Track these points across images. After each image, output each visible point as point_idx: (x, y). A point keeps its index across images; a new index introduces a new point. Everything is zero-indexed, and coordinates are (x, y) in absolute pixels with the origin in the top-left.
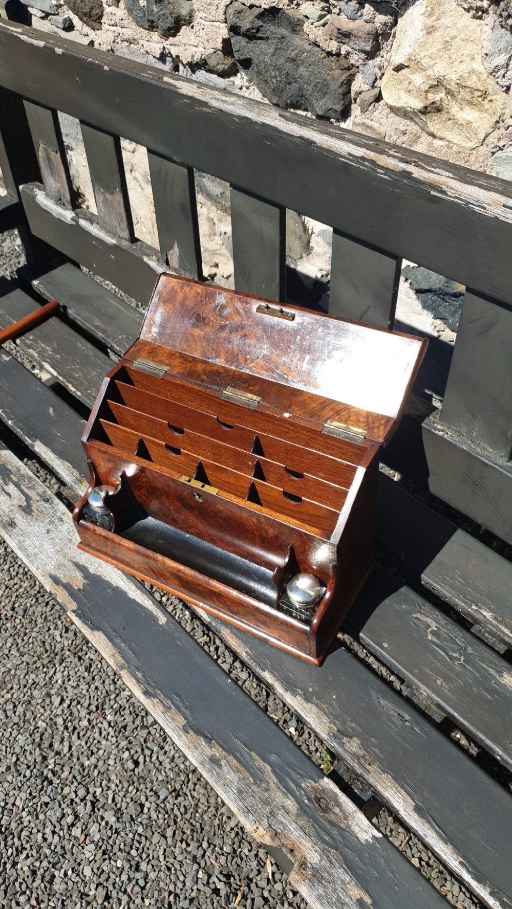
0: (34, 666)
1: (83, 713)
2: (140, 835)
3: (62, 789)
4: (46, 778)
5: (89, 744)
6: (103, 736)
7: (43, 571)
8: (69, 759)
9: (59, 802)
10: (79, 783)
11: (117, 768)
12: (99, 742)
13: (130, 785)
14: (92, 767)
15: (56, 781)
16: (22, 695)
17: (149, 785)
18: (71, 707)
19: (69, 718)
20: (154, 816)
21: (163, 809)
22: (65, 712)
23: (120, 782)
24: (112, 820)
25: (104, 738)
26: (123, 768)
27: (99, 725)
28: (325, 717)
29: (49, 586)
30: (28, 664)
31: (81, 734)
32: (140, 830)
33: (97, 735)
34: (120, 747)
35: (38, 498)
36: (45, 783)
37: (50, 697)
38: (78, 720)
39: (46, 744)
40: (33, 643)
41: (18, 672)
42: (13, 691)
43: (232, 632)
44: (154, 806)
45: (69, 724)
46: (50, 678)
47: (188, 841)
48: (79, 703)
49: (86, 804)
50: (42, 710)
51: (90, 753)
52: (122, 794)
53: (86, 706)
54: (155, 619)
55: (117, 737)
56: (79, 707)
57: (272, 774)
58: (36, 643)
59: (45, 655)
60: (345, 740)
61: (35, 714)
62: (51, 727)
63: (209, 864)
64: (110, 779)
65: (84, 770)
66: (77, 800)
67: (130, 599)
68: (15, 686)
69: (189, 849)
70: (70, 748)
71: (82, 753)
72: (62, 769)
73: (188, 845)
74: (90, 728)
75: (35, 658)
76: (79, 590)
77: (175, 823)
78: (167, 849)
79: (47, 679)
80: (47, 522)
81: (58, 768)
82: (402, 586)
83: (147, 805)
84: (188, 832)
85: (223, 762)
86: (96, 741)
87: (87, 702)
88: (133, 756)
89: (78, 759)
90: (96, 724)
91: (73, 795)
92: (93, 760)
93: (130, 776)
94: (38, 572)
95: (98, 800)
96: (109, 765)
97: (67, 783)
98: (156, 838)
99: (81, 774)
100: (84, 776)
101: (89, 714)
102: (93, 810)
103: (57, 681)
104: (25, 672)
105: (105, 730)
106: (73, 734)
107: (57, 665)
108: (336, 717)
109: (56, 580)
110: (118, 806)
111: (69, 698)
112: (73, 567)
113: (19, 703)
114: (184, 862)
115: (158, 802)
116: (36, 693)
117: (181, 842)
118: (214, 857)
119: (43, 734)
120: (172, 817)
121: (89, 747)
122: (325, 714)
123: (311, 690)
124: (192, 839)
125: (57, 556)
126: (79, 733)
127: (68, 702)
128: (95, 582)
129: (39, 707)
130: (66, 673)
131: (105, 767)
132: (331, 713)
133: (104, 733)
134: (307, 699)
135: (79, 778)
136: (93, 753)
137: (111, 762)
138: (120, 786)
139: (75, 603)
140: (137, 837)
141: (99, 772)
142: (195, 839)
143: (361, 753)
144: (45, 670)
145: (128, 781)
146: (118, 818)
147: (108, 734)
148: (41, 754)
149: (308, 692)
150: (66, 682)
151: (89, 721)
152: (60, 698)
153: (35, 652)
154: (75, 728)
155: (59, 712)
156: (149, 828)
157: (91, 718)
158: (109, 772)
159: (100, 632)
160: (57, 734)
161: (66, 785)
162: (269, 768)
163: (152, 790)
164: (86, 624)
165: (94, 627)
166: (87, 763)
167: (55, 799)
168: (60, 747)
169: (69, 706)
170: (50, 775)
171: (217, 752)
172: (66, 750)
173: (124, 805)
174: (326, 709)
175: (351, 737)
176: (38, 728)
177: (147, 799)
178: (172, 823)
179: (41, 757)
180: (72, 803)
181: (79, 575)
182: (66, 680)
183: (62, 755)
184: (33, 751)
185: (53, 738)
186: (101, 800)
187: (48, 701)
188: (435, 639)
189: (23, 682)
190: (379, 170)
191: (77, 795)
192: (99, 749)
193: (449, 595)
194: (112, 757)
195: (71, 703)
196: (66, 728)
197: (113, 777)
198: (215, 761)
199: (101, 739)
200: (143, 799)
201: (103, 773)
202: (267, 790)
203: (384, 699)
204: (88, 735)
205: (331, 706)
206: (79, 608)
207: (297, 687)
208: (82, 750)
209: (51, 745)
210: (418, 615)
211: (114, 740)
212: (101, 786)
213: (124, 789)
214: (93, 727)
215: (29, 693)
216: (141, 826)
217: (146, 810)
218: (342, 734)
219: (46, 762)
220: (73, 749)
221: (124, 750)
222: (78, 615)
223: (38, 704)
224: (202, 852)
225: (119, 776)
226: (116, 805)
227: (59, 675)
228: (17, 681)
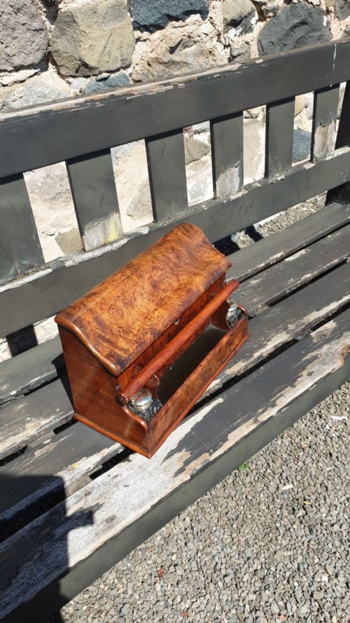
20: (264, 560)
21: (258, 554)
23: (241, 589)
24: (269, 593)
25: (205, 607)
26: (230, 587)
27: (194, 613)
29: (185, 477)
32: (274, 569)
33: (203, 615)
34: (214, 590)
43: (229, 368)
44: (256, 561)
52: (250, 587)
54: (219, 405)
57: (312, 353)
60: (289, 329)
64: (238, 599)
67: (202, 420)
76: (191, 454)
80: (114, 489)
85: (310, 371)
90: (193, 616)
94: (170, 487)
95: (255, 607)
96: (229, 600)
98: (277, 558)
102: (262, 610)
109: (181, 471)
112: (170, 460)
114: (290, 539)
115: (254, 558)
117: (278, 540)
120: (263, 548)
122: (276, 335)
123: (263, 339)
125: (156, 474)
128: (182, 445)
131: (229, 603)
132: (276, 332)
134: (268, 341)
137: (225, 598)
138: (244, 589)
139: (204, 454)
140: (279, 572)
141: (234, 609)
143: (295, 325)
145: (241, 582)
146: (267, 590)
149: (265, 340)
156: (271, 564)
158: (234, 600)
159: (229, 435)
163: (246, 564)
164: (222, 445)
165: (225, 439)
171: (305, 373)
173: (257, 585)
174: (274, 334)
175: (288, 327)
177: (252, 567)
181: (177, 455)
194: (221, 597)
197: (237, 596)
198: (310, 373)
199: (206, 610)
200: (252, 570)
201: (234, 605)
202: (321, 355)
205: (271, 333)
206: (208, 451)
212: (244, 607)
218: (286, 330)
222: (215, 451)
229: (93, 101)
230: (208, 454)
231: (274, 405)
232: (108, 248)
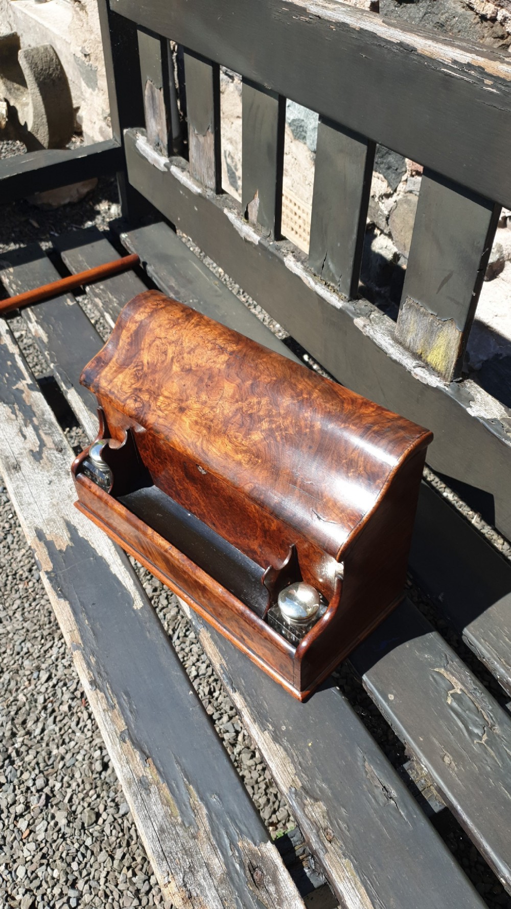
0: (33, 635)
1: (67, 696)
2: (87, 848)
3: (22, 773)
4: (9, 757)
5: (62, 732)
6: (79, 726)
7: (30, 523)
8: (38, 742)
9: (14, 786)
10: (40, 772)
11: (84, 766)
12: (73, 732)
13: (91, 789)
14: (59, 758)
15: (18, 763)
16: (13, 662)
17: (112, 794)
18: (57, 688)
19: (51, 699)
20: (107, 831)
21: (120, 825)
22: (49, 691)
23: (83, 782)
24: (62, 822)
25: (80, 729)
26: (90, 768)
27: (79, 714)
28: (292, 766)
29: (31, 539)
30: (28, 631)
31: (58, 719)
32: (88, 842)
33: (73, 724)
34: (94, 743)
35: (52, 446)
36: (7, 762)
37: (39, 671)
38: (60, 702)
39: (19, 720)
40: (39, 610)
41: (16, 637)
42: (5, 655)
43: (211, 637)
44: (111, 819)
45: (50, 705)
46: (45, 652)
47: (136, 870)
48: (65, 684)
49: (40, 797)
50: (27, 683)
51: (61, 741)
52: (81, 795)
53: (72, 690)
54: (131, 602)
55: (93, 732)
56: (64, 689)
57: (206, 819)
58: (42, 611)
59: (48, 626)
60: (308, 801)
61: (19, 685)
62: (30, 703)
63: (151, 903)
64: (73, 775)
65: (49, 758)
66: (33, 789)
67: (110, 573)
68: (8, 651)
69: (134, 880)
70: (43, 730)
71: (53, 740)
72: (27, 751)
73: (134, 874)
74: (69, 714)
75: (37, 627)
76: (61, 551)
77: (128, 845)
78: (111, 873)
79: (42, 651)
80: (52, 472)
81: (23, 749)
82: (431, 631)
83: (104, 816)
84: (139, 859)
85: (153, 788)
86: (70, 731)
87: (74, 686)
88: (104, 757)
89: (47, 745)
90: (77, 713)
91: (30, 783)
92: (62, 750)
93: (95, 779)
94: (25, 523)
95: (54, 796)
96: (77, 760)
97: (28, 767)
98: (103, 856)
99: (45, 761)
100: (47, 765)
101: (73, 699)
102: (46, 805)
103: (51, 657)
104: (22, 638)
105: (83, 721)
106: (50, 716)
107: (56, 640)
108: (305, 769)
109: (40, 535)
110: (74, 808)
111: (57, 677)
112: (63, 525)
113: (7, 669)
114: (125, 893)
115: (116, 816)
116: (27, 663)
117: (128, 868)
118: (159, 897)
119: (20, 708)
120: (126, 837)
121: (62, 735)
122: (293, 762)
123: (284, 728)
124: (141, 870)
125: (51, 510)
126: (55, 718)
127: (54, 681)
128: (80, 545)
129: (25, 678)
130: (62, 650)
131: (73, 761)
132: (300, 764)
133: (81, 724)
134: (276, 739)
135: (42, 765)
136: (64, 743)
137: (80, 757)
138: (82, 787)
139: (51, 565)
140: (82, 849)
141: (64, 765)
142: (144, 870)
143: (324, 823)
144: (43, 641)
145: (92, 784)
146: (69, 822)
147: (85, 726)
148: (12, 729)
149: (280, 730)
150: (59, 660)
151: (70, 707)
152: (47, 675)
153: (38, 621)
154: (53, 711)
155: (43, 689)
156: (99, 842)
157: (73, 704)
158: (74, 768)
159: (67, 602)
160: (34, 712)
161: (27, 770)
162: (205, 811)
163: (113, 800)
164: (55, 589)
165: (62, 595)
166: (55, 752)
167: (11, 782)
168: (33, 727)
169: (54, 686)
170: (14, 754)
171: (150, 774)
172: (38, 731)
173: (80, 809)
174: (295, 757)
175: (316, 800)
176: (18, 700)
177: (105, 809)
178: (124, 844)
179: (10, 732)
180: (26, 792)
181: (66, 536)
182: (60, 657)
183: (32, 736)
184: (4, 724)
185: (29, 715)
186: (57, 796)
187: (35, 675)
188: (455, 705)
189: (17, 648)
190: (487, 82)
191: (34, 784)
192: (71, 740)
193: (487, 655)
194: (82, 752)
195: (57, 683)
196: (45, 708)
197: (77, 775)
198: (144, 784)
199: (77, 730)
200: (102, 807)
201: (68, 768)
202: (194, 837)
203: (370, 762)
204: (64, 722)
205: (303, 754)
206: (53, 571)
207: (268, 721)
208: (55, 736)
209: (24, 722)
210: (442, 671)
211: (89, 734)
212: (62, 781)
213: (85, 792)
214: (72, 714)
215: (20, 662)
216: (90, 838)
217: (100, 821)
218: (307, 792)
219: (13, 739)
220: (46, 732)
221: (97, 748)
222: (49, 578)
223: (25, 675)
224: (147, 888)
225: (83, 775)
226: (71, 807)
227: (55, 650)
228: (11, 646)
229: (481, 70)
230: (49, 570)
231: (93, 683)
232: (409, 363)
